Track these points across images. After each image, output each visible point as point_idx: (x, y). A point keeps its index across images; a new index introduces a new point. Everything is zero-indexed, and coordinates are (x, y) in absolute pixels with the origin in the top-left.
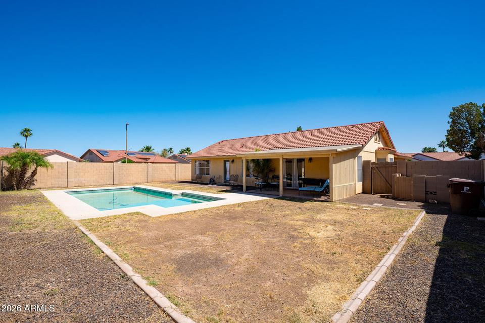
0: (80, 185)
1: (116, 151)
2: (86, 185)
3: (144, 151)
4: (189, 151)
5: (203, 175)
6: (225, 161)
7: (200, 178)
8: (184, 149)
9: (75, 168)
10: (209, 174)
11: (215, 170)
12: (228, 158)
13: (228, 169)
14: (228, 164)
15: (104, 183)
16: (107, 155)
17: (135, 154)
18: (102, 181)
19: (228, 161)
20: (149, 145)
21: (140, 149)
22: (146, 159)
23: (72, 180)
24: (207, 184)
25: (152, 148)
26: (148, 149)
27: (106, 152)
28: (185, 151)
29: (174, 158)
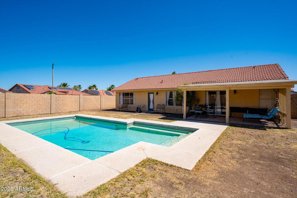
0: (18, 115)
1: (40, 86)
2: (24, 115)
3: (62, 87)
4: (96, 87)
5: (129, 105)
6: (149, 94)
7: (126, 107)
8: (92, 86)
9: (14, 98)
10: (133, 104)
11: (139, 100)
12: (153, 91)
13: (151, 99)
14: (151, 96)
15: (43, 113)
16: (33, 89)
17: (56, 89)
18: (41, 111)
19: (153, 93)
20: (65, 82)
21: (59, 85)
22: (65, 92)
23: (10, 110)
24: (134, 112)
25: (68, 85)
26: (65, 85)
27: (32, 86)
28: (92, 87)
29: (86, 92)
